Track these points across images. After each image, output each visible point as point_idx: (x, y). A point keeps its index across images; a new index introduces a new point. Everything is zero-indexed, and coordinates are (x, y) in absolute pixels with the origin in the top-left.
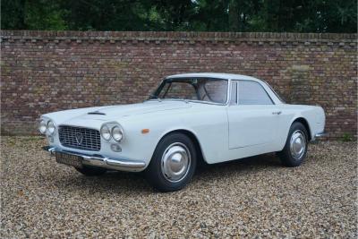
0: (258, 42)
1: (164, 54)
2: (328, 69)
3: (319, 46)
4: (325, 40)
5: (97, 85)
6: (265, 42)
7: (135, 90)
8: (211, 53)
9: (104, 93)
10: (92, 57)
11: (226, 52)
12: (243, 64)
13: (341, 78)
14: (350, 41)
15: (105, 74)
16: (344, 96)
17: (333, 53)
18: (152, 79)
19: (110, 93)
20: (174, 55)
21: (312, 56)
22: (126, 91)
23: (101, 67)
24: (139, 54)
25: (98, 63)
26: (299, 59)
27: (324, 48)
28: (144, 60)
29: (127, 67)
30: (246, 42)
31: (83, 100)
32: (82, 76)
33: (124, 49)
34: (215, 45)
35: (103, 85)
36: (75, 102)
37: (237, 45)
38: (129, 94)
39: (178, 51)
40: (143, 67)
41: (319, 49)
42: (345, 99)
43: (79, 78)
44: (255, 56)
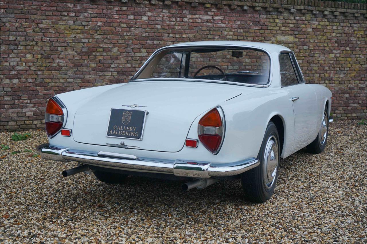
0: (242, 7)
1: (132, 17)
2: (312, 41)
3: (304, 14)
4: (310, 8)
5: (39, 56)
6: (250, 7)
7: (93, 65)
8: (189, 17)
9: (50, 69)
10: (32, 17)
11: (206, 17)
12: (226, 33)
13: (323, 51)
14: (334, 10)
15: (51, 42)
16: (326, 71)
17: (317, 23)
18: (115, 50)
19: (59, 68)
20: (145, 18)
21: (297, 26)
22: (81, 65)
23: (45, 32)
24: (99, 15)
25: (41, 26)
26: (283, 28)
27: (308, 16)
28: (104, 24)
29: (82, 33)
30: (229, 6)
31: (19, 79)
32: (16, 44)
33: (79, 7)
34: (194, 7)
35: (48, 58)
36: (8, 81)
37: (219, 9)
38: (85, 69)
39: (149, 14)
40: (105, 33)
41: (304, 18)
42: (327, 75)
43: (12, 47)
44: (239, 23)
